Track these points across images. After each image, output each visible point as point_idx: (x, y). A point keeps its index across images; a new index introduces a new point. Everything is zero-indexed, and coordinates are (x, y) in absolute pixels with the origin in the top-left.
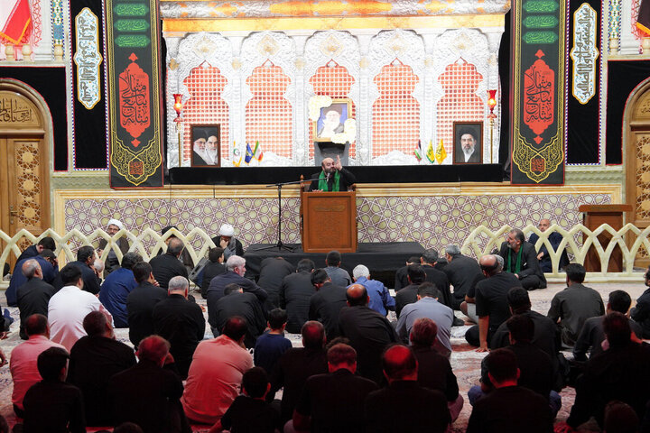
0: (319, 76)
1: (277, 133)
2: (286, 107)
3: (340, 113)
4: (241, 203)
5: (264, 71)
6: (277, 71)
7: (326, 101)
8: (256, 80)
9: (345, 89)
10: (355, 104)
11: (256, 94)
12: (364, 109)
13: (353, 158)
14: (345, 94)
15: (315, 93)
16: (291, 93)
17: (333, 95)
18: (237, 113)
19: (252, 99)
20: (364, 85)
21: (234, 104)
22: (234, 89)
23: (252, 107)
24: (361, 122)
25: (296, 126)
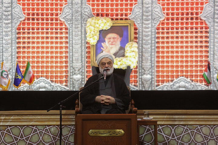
1: (52, 57)
2: (61, 29)
3: (121, 36)
4: (8, 131)
7: (105, 24)
9: (126, 10)
10: (137, 26)
11: (28, 14)
12: (147, 32)
13: (135, 85)
14: (126, 15)
15: (94, 14)
16: (67, 14)
17: (113, 16)
18: (7, 35)
19: (25, 20)
20: (147, 6)
21: (4, 25)
22: (4, 9)
23: (24, 29)
24: (144, 46)
25: (72, 50)
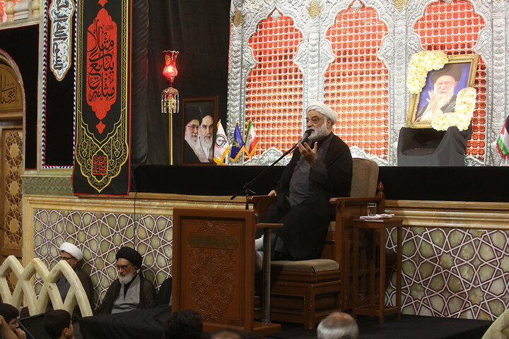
0: (429, 18)
1: (367, 115)
2: (379, 72)
5: (351, 16)
6: (368, 15)
7: (437, 60)
8: (339, 32)
9: (469, 38)
10: (486, 63)
11: (339, 53)
12: (499, 71)
13: (479, 158)
14: (469, 46)
15: (424, 47)
16: (387, 49)
17: (451, 48)
18: (313, 85)
19: (334, 62)
20: (499, 29)
21: (310, 70)
22: (310, 47)
23: (333, 75)
24: (495, 94)
25: (394, 103)
